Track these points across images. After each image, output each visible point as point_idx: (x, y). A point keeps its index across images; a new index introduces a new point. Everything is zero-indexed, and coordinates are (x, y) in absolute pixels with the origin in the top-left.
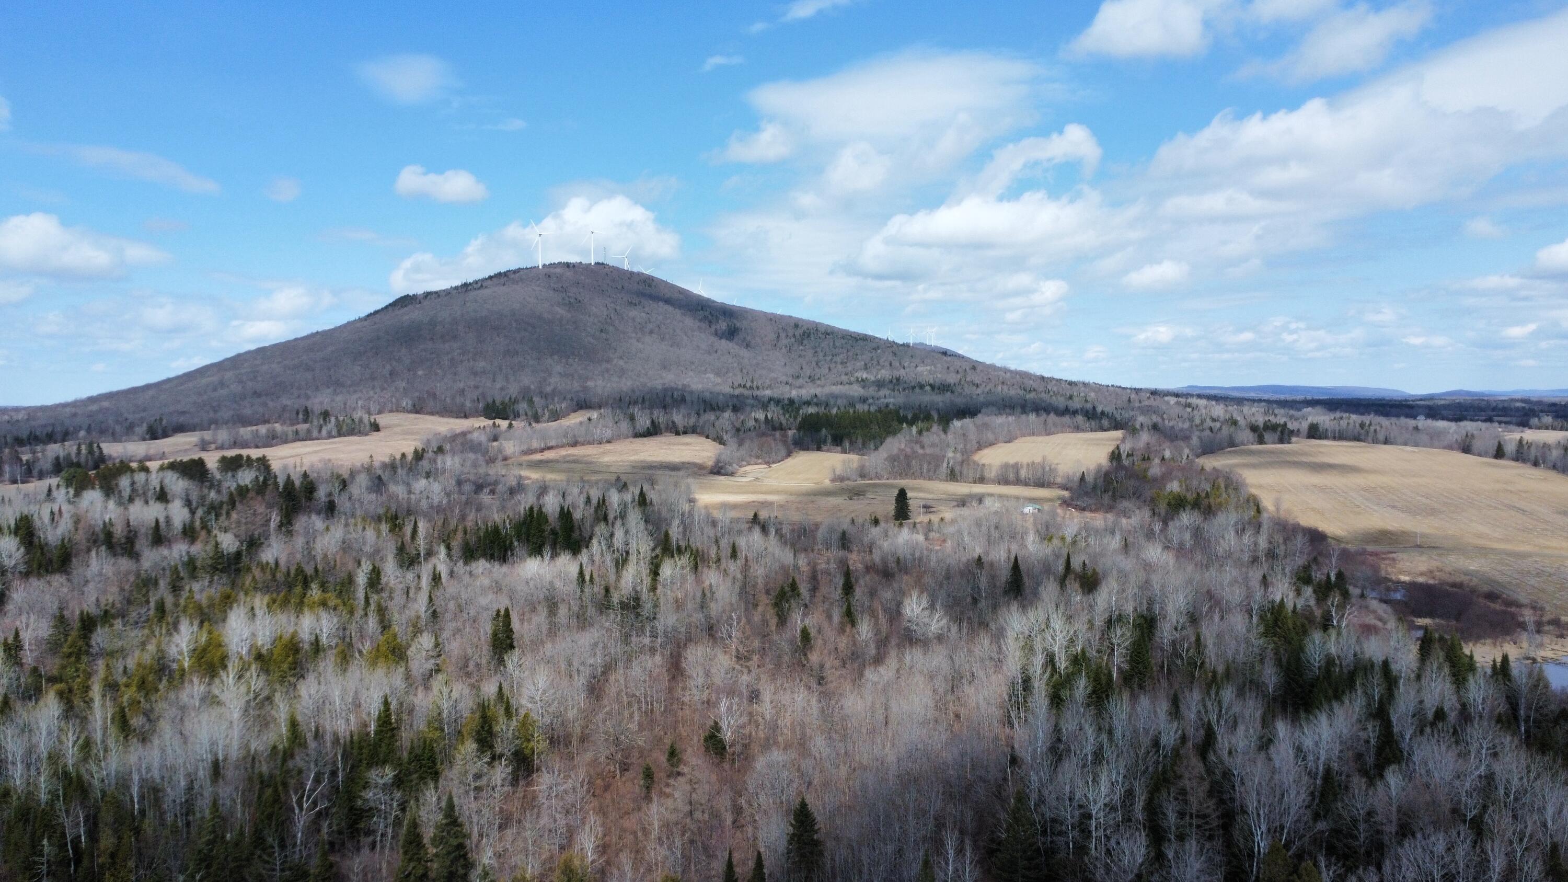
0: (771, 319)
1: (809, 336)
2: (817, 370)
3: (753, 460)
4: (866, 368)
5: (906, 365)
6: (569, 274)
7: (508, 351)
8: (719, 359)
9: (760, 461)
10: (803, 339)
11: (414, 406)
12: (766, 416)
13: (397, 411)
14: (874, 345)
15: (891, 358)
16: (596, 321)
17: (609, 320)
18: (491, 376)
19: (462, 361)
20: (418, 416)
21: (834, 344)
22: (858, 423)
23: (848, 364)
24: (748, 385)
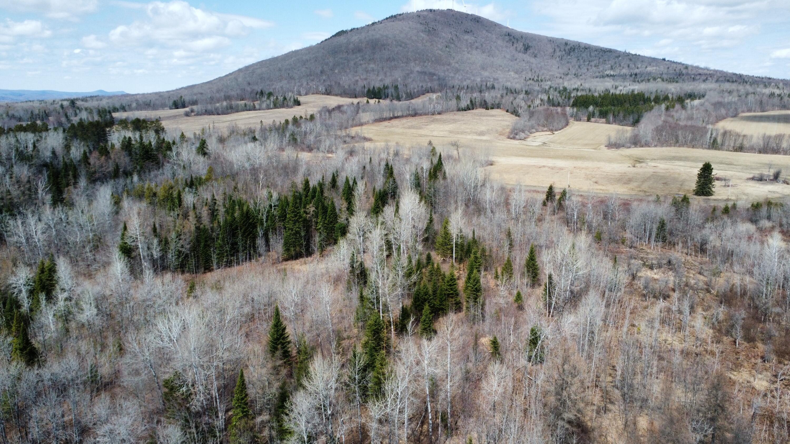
0: (550, 41)
1: (574, 50)
2: (579, 70)
3: (541, 128)
4: (612, 68)
5: (639, 66)
6: (431, 15)
7: (389, 58)
8: (517, 64)
9: (545, 129)
10: (570, 52)
11: (326, 90)
12: (549, 97)
13: (317, 93)
14: (617, 55)
15: (628, 62)
16: (444, 41)
17: (451, 41)
18: (376, 73)
19: (361, 64)
20: (328, 96)
21: (590, 55)
22: (616, 102)
23: (600, 67)
24: (535, 79)
